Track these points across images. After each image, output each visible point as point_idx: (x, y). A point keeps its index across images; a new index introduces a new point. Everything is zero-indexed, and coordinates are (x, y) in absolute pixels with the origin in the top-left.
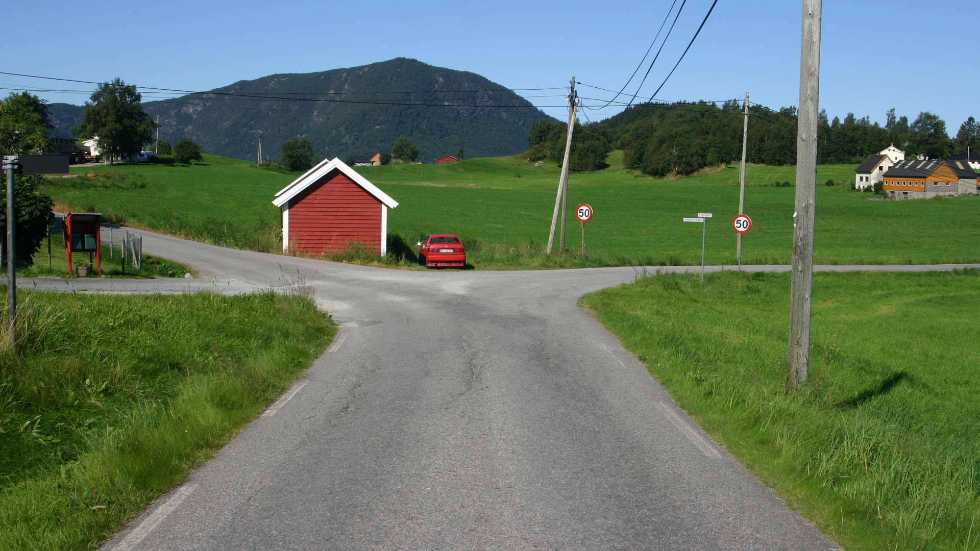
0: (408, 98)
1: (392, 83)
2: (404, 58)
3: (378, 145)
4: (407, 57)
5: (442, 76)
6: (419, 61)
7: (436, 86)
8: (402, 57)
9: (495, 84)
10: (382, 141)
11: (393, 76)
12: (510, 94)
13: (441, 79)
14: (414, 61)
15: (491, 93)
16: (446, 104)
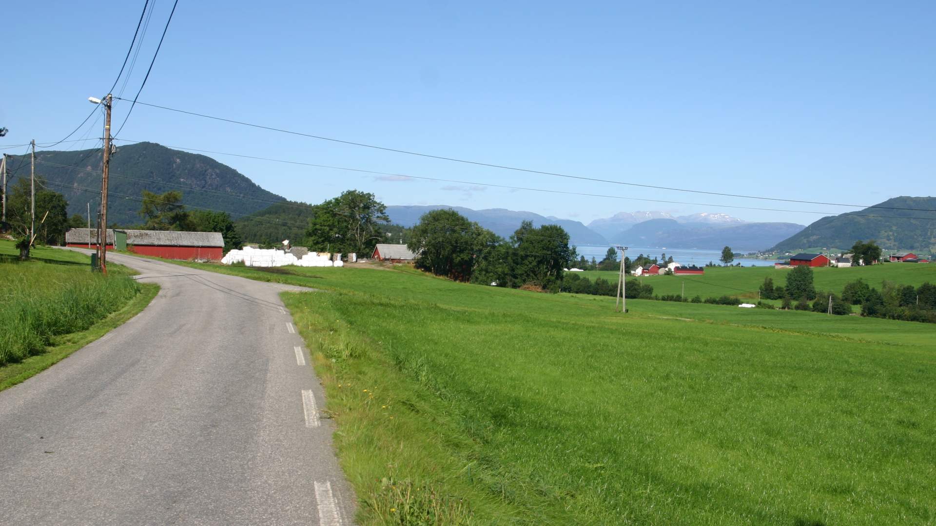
0: (152, 175)
1: (138, 163)
2: (148, 143)
3: (128, 212)
4: (151, 142)
5: (179, 158)
6: (161, 145)
7: (174, 165)
8: (147, 141)
9: (222, 165)
10: (130, 210)
11: (139, 157)
12: (234, 173)
13: (178, 160)
14: (157, 145)
15: (218, 171)
16: (182, 180)
